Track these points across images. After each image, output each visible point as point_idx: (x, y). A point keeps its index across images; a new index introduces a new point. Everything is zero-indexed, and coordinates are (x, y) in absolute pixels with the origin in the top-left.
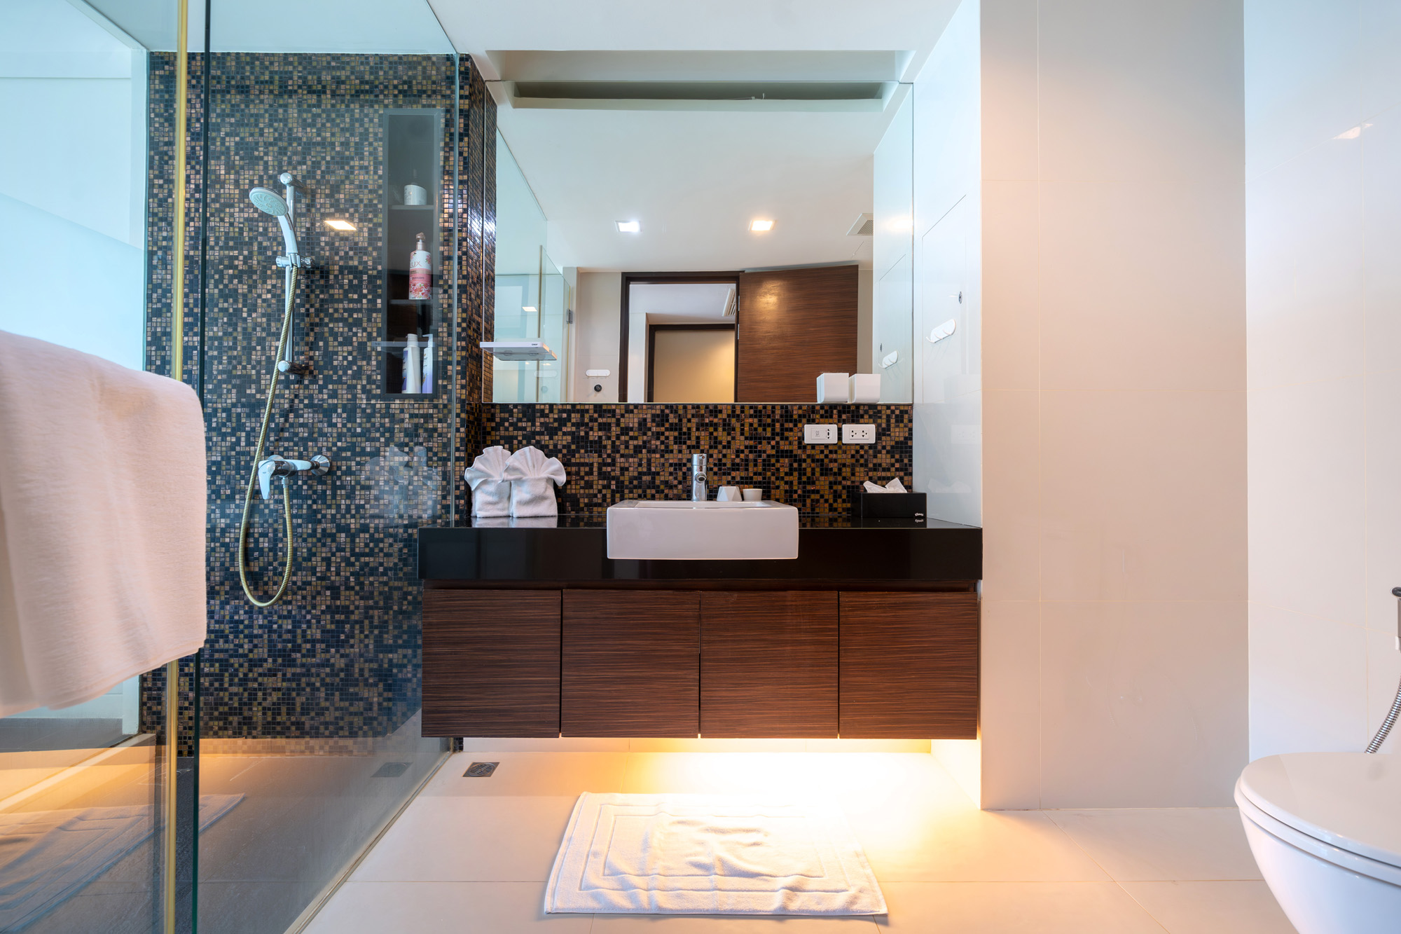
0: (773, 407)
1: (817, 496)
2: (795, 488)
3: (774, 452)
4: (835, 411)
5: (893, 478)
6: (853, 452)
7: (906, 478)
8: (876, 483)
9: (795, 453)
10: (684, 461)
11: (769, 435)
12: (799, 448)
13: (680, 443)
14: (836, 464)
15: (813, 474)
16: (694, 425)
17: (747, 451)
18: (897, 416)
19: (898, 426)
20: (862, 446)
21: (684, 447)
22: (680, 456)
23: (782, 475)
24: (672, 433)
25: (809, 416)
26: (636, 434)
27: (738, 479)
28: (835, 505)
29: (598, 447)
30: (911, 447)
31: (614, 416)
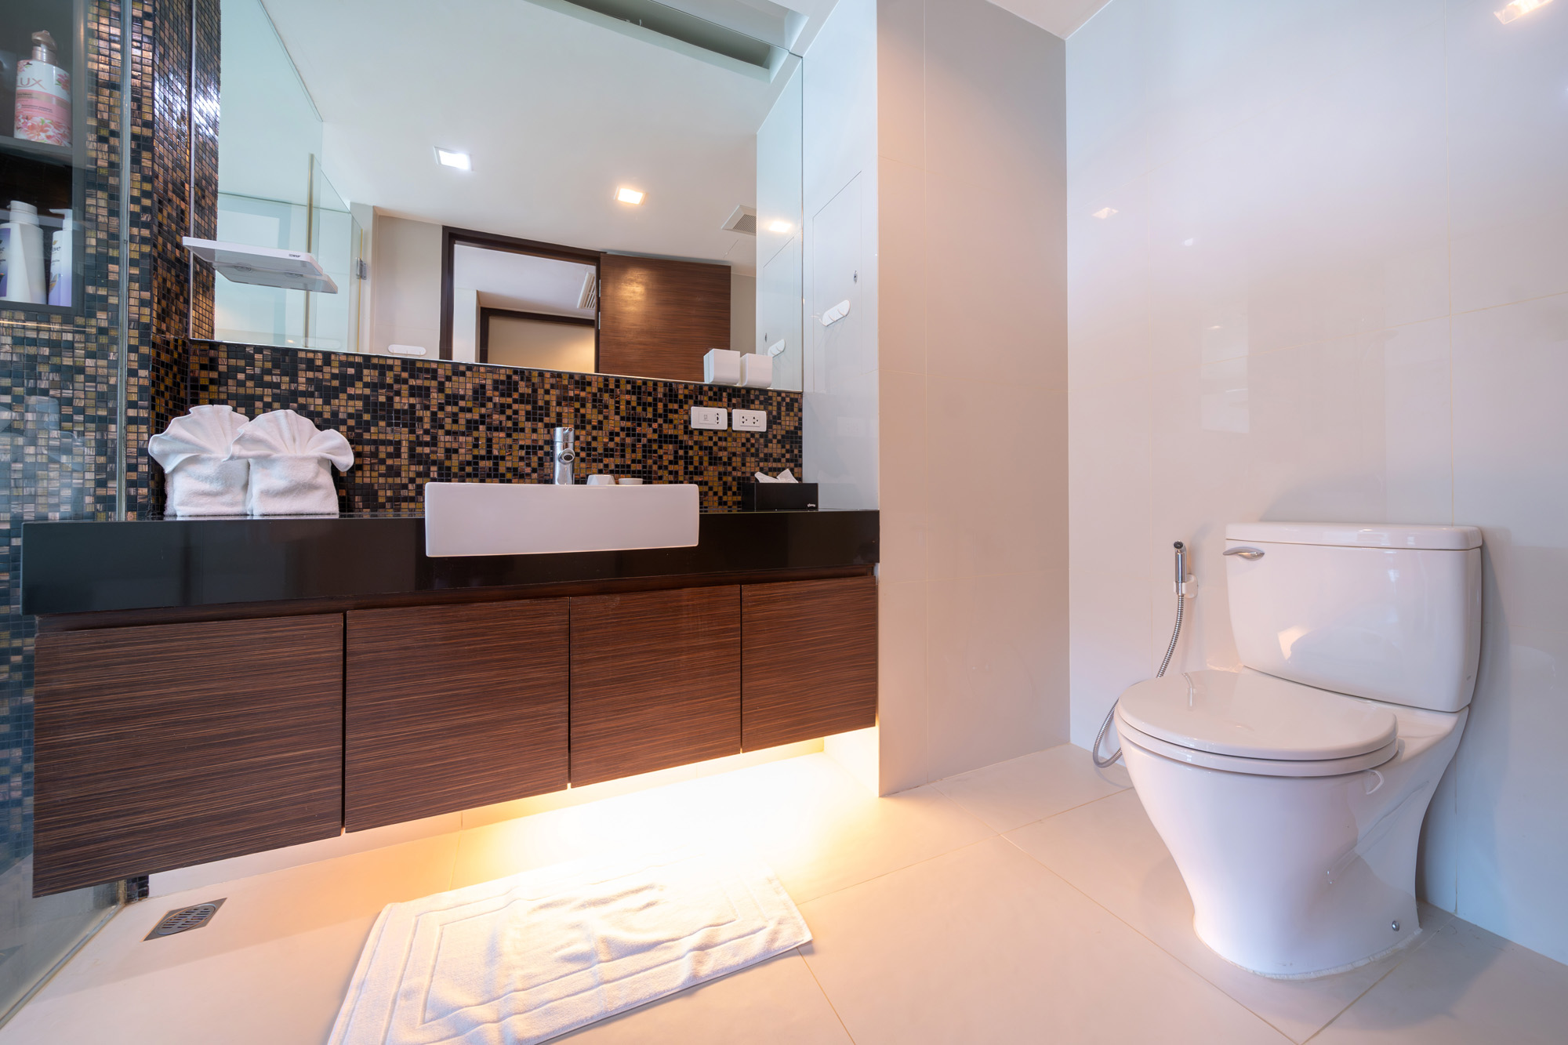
0: (655, 383)
3: (656, 436)
4: (724, 394)
5: (784, 469)
6: (744, 440)
7: (796, 470)
8: (766, 474)
9: (680, 438)
10: (541, 443)
11: (650, 416)
12: (686, 433)
13: (535, 420)
14: (725, 453)
15: (701, 463)
16: (554, 398)
17: (623, 434)
18: (787, 404)
19: (788, 415)
20: (753, 434)
21: (540, 425)
22: (534, 436)
23: (666, 463)
24: (522, 406)
25: (697, 397)
26: (470, 404)
27: (612, 467)
28: (725, 498)
29: (409, 419)
30: (801, 437)
31: (434, 378)
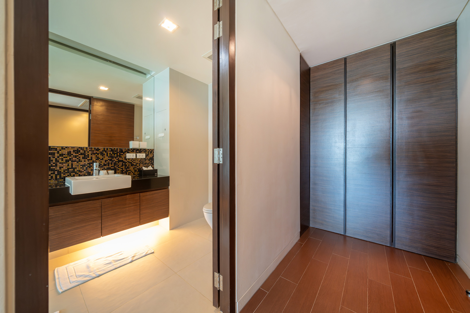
0: (117, 149)
1: (130, 171)
2: (124, 170)
3: (117, 161)
4: (135, 150)
5: (149, 166)
6: (140, 160)
7: (152, 166)
8: (145, 167)
9: (124, 161)
10: (86, 164)
11: (116, 156)
12: (125, 159)
13: (85, 159)
14: (135, 163)
15: (129, 166)
16: (90, 153)
17: (109, 161)
18: (150, 152)
19: (151, 154)
20: (142, 159)
21: (86, 160)
22: (85, 162)
23: (120, 166)
24: (81, 156)
25: (128, 151)
26: (66, 156)
27: (106, 168)
28: (135, 173)
30: (154, 159)
31: (56, 150)
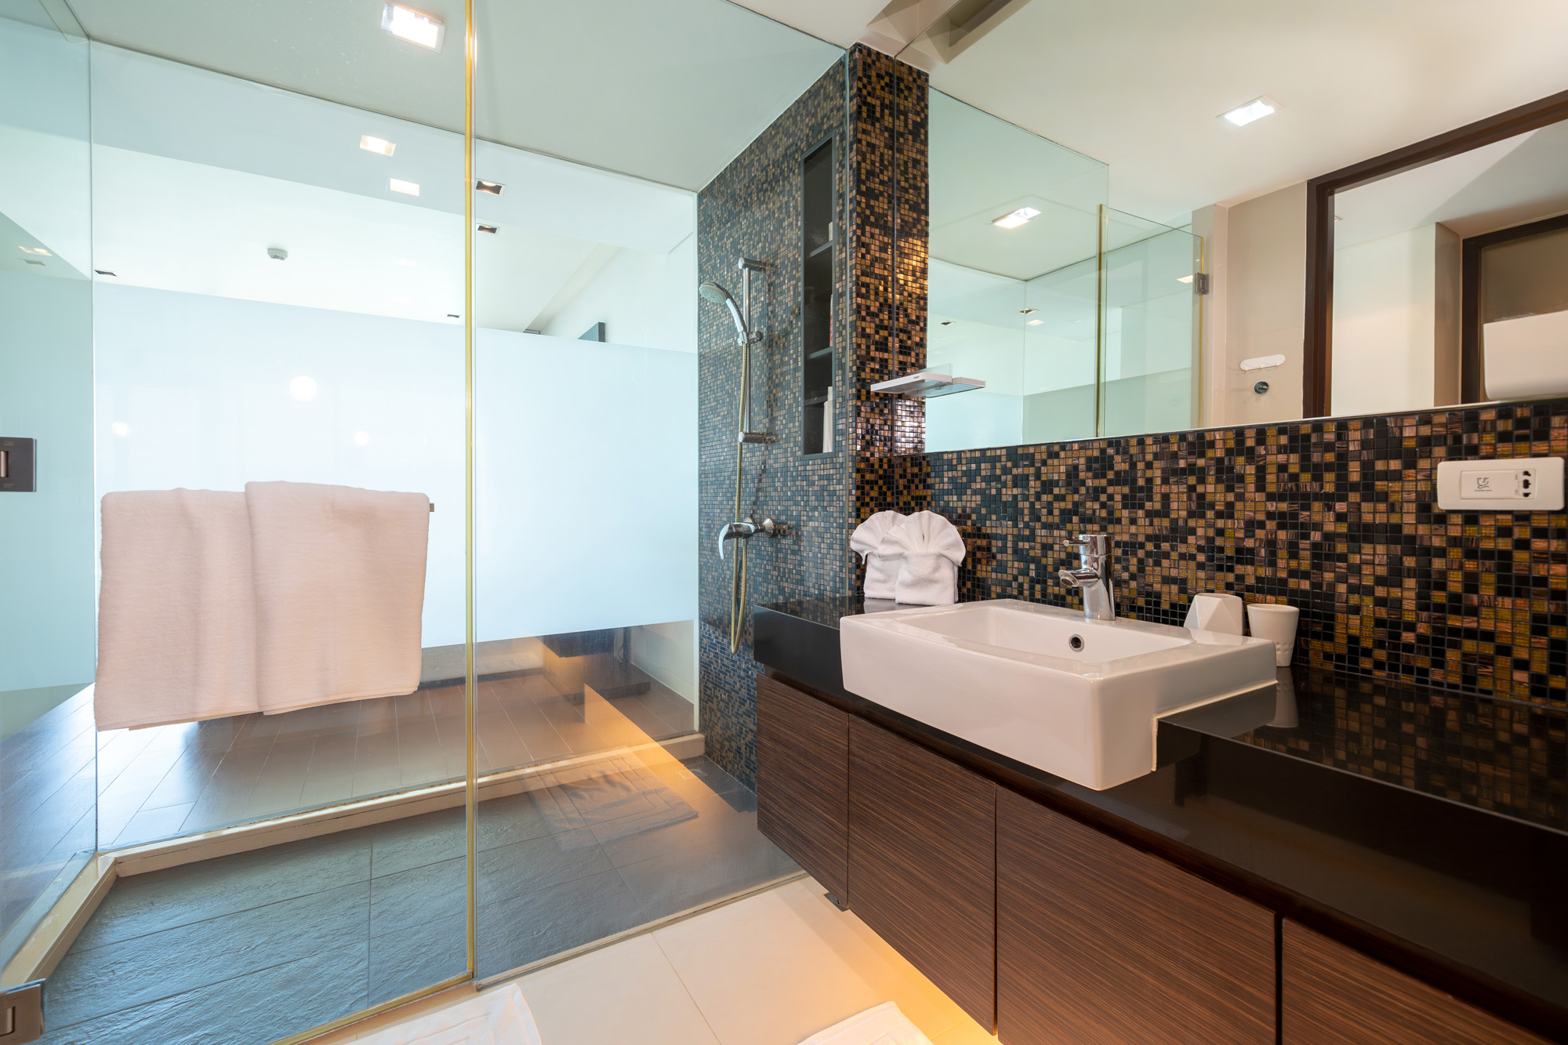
1: (1488, 649)
2: (1409, 617)
10: (1141, 539)
11: (1329, 488)
12: (1422, 520)
13: (1133, 507)
15: (1472, 588)
16: (1158, 473)
17: (1271, 525)
21: (1141, 513)
22: (1133, 529)
23: (1368, 582)
25: (1459, 440)
26: (1063, 491)
27: (1251, 581)
